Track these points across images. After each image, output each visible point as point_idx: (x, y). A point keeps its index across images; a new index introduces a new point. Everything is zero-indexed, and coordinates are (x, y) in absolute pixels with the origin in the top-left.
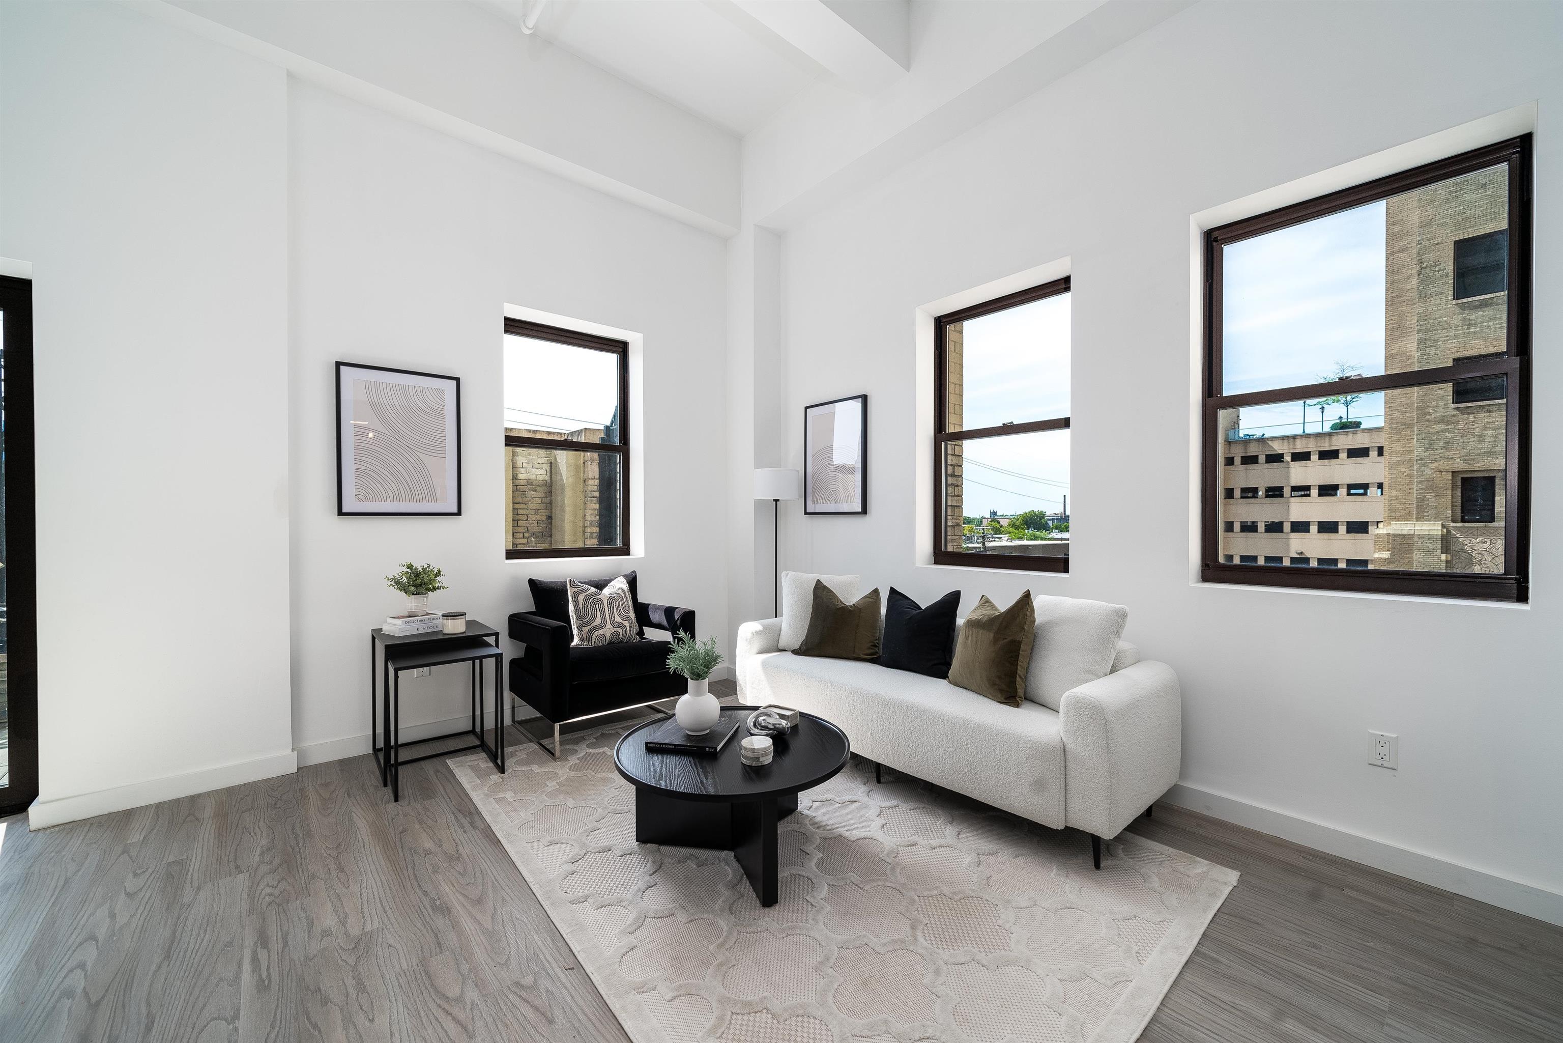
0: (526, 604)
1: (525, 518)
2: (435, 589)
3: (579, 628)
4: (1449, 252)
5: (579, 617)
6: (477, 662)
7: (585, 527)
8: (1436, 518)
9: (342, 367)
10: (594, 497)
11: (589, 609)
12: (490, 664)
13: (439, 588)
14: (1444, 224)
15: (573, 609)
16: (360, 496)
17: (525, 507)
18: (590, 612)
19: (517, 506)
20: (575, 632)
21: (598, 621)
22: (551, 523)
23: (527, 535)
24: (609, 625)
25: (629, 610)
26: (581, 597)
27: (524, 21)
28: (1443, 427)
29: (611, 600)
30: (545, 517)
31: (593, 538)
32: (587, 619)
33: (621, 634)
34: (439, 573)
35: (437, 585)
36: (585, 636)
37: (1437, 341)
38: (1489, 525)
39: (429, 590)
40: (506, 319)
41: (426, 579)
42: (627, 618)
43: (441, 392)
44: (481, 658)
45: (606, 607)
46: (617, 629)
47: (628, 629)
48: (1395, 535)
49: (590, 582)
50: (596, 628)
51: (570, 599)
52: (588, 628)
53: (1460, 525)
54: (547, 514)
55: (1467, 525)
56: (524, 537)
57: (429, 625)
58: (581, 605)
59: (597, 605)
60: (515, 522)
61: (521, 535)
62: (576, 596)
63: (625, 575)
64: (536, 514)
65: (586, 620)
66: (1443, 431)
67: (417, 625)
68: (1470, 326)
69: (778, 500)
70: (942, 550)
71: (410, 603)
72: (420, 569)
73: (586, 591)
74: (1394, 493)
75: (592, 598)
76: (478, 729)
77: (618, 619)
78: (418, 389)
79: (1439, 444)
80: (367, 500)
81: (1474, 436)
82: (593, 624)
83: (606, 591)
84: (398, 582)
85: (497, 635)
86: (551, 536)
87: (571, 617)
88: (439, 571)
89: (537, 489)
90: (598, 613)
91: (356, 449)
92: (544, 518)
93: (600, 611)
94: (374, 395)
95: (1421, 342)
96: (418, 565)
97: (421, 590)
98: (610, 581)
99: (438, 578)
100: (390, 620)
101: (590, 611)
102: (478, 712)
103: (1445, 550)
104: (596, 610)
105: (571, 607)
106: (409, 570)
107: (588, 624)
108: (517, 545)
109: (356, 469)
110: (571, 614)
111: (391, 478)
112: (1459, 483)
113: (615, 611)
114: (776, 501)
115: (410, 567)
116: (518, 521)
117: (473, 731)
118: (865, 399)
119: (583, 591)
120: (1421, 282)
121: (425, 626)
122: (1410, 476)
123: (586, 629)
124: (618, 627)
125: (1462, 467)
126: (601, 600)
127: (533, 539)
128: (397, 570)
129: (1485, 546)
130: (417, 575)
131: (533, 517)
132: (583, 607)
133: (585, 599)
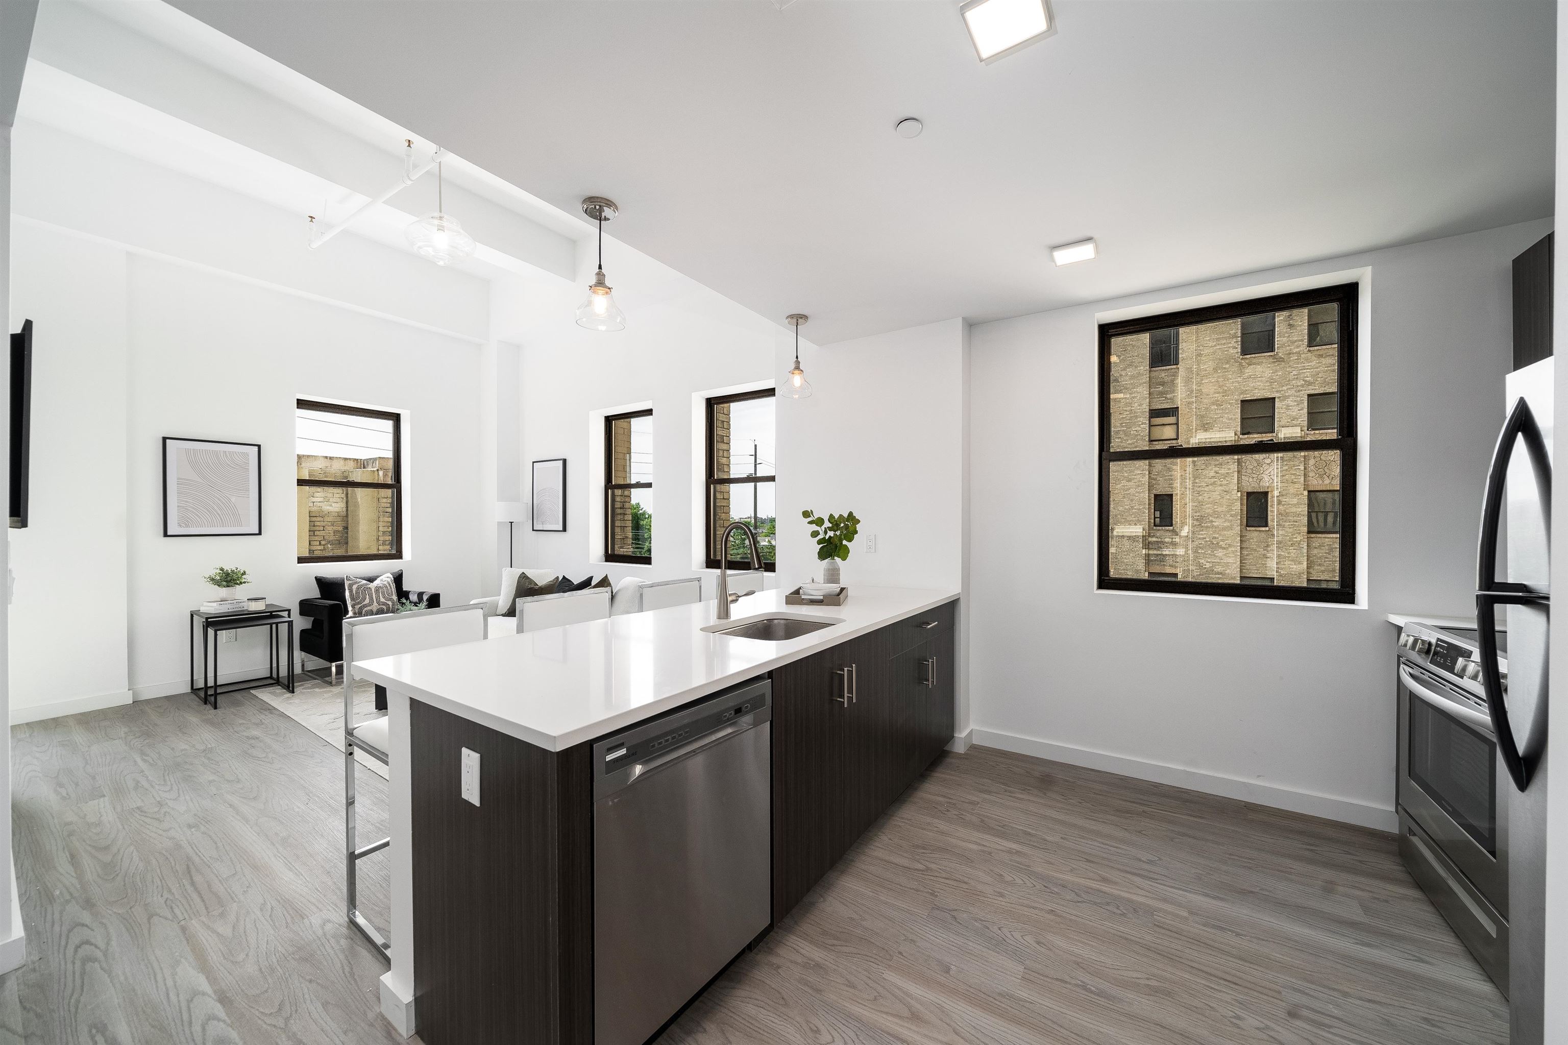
0: (314, 592)
1: (322, 528)
2: (241, 583)
3: (353, 606)
5: (352, 599)
6: (274, 626)
7: (379, 536)
9: (168, 441)
10: (387, 512)
11: (361, 593)
12: (283, 628)
13: (244, 583)
15: (349, 594)
16: (181, 524)
17: (322, 519)
18: (361, 596)
19: (314, 519)
20: (350, 609)
21: (367, 601)
22: (347, 533)
23: (323, 543)
24: (375, 604)
25: (392, 595)
26: (355, 587)
27: (309, 244)
29: (377, 589)
30: (342, 528)
31: (386, 545)
32: (359, 600)
33: (385, 610)
34: (244, 573)
35: (243, 581)
36: (357, 611)
39: (237, 584)
40: (298, 400)
41: (235, 577)
42: (391, 600)
43: (246, 455)
44: (277, 624)
45: (374, 593)
46: (382, 606)
47: (391, 606)
49: (363, 576)
50: (365, 606)
51: (346, 588)
52: (360, 606)
54: (343, 525)
56: (320, 544)
57: (238, 606)
58: (354, 592)
59: (368, 591)
60: (312, 532)
61: (318, 543)
62: (350, 586)
63: (394, 573)
64: (333, 525)
67: (229, 606)
69: (514, 521)
70: (610, 553)
71: (223, 592)
72: (230, 571)
73: (359, 583)
75: (365, 587)
76: (275, 675)
77: (382, 600)
78: (228, 454)
80: (187, 526)
82: (364, 603)
83: (377, 582)
84: (212, 580)
85: (289, 611)
86: (347, 543)
87: (347, 600)
88: (245, 572)
89: (333, 505)
90: (367, 596)
91: (178, 493)
92: (340, 529)
93: (369, 595)
94: (193, 457)
96: (228, 567)
97: (231, 584)
98: (378, 577)
99: (244, 576)
100: (205, 604)
102: (274, 665)
105: (347, 594)
106: (221, 572)
107: (359, 603)
108: (313, 551)
109: (178, 506)
110: (347, 598)
111: (205, 510)
113: (381, 595)
114: (511, 523)
115: (222, 569)
116: (314, 531)
117: (271, 677)
118: (565, 461)
119: (356, 583)
121: (232, 607)
123: (357, 607)
124: (383, 605)
126: (371, 588)
127: (329, 546)
128: (214, 572)
130: (228, 574)
131: (330, 528)
132: (356, 593)
133: (358, 588)
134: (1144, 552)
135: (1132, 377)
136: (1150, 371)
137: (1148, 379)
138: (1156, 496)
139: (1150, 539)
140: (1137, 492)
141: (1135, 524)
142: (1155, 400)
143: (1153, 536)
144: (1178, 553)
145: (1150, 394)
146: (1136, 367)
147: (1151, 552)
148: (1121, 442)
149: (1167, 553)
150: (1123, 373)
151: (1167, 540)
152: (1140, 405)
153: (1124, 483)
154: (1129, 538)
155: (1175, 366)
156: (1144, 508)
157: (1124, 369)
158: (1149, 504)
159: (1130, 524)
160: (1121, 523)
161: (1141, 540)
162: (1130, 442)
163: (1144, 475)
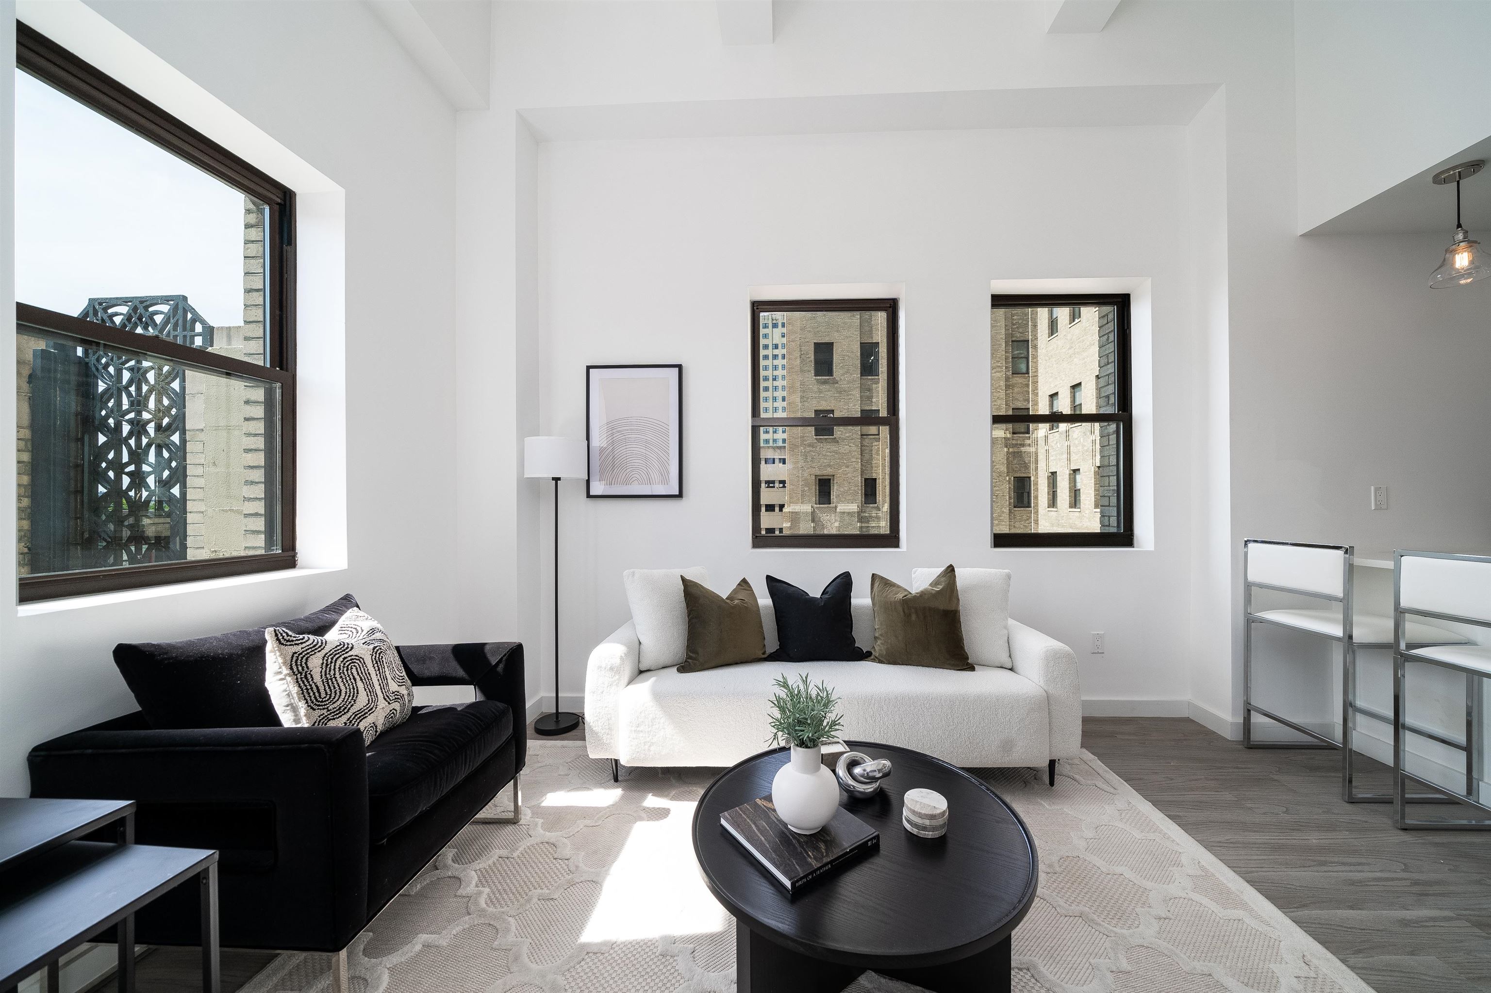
4: (812, 348)
8: (810, 502)
11: (340, 680)
14: (810, 331)
15: (294, 689)
18: (343, 688)
21: (362, 700)
24: (382, 703)
26: (315, 662)
28: (811, 449)
29: (378, 654)
32: (338, 703)
33: (398, 712)
37: (808, 398)
38: (829, 505)
42: (403, 681)
45: (370, 669)
46: (394, 706)
47: (406, 700)
48: (792, 512)
50: (357, 716)
53: (818, 506)
55: (821, 506)
58: (317, 679)
59: (354, 671)
62: (299, 661)
65: (335, 705)
66: (811, 451)
68: (821, 392)
69: (559, 479)
73: (322, 647)
74: (792, 487)
75: (341, 659)
77: (393, 686)
79: (809, 459)
81: (823, 455)
82: (354, 709)
90: (360, 685)
93: (361, 679)
95: (802, 397)
101: (341, 684)
103: (813, 521)
104: (355, 679)
107: (341, 711)
112: (818, 481)
113: (387, 673)
114: (557, 480)
120: (801, 362)
122: (798, 477)
124: (397, 700)
125: (818, 473)
126: (359, 658)
129: (828, 517)
132: (327, 681)
133: (326, 665)
134: (859, 524)
135: (849, 382)
136: (861, 379)
137: (859, 385)
138: (866, 480)
139: (862, 515)
140: (853, 476)
141: (852, 503)
142: (864, 402)
143: (865, 512)
144: (881, 525)
145: (861, 397)
146: (851, 374)
147: (863, 525)
148: (842, 435)
149: (874, 525)
150: (842, 378)
151: (873, 515)
152: (855, 405)
153: (844, 468)
154: (849, 513)
155: (877, 377)
156: (858, 489)
157: (843, 375)
158: (861, 486)
159: (848, 503)
160: (843, 502)
161: (856, 515)
162: (847, 435)
163: (858, 462)
